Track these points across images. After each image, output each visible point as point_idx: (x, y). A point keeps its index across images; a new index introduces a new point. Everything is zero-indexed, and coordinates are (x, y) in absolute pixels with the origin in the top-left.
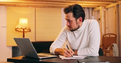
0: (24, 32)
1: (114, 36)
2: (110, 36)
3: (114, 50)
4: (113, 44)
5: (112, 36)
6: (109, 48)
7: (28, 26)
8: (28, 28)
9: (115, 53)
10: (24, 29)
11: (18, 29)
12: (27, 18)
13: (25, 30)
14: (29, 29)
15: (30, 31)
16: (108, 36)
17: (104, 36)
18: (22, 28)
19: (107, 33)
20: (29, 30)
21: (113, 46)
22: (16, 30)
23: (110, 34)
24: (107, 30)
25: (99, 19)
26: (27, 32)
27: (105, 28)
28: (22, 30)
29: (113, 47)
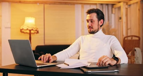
0: (30, 34)
1: (137, 39)
2: (132, 38)
3: (136, 55)
4: (136, 48)
5: (134, 38)
6: (130, 53)
7: (35, 27)
8: (35, 29)
9: (137, 59)
10: (30, 31)
11: (23, 31)
12: (34, 17)
13: (32, 32)
14: (36, 30)
15: (38, 32)
16: (129, 38)
17: (124, 38)
18: (27, 29)
19: (129, 35)
20: (36, 32)
21: (135, 50)
22: (21, 31)
23: (132, 36)
24: (129, 31)
25: (120, 18)
26: (34, 33)
27: (127, 29)
28: (28, 32)
29: (135, 52)
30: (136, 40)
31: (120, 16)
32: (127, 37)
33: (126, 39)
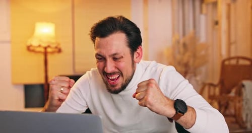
0: (46, 54)
1: (247, 63)
2: (238, 62)
3: (244, 95)
4: (245, 82)
5: (242, 62)
6: (234, 91)
7: (53, 41)
8: (54, 46)
9: (246, 103)
10: (46, 48)
11: (31, 48)
12: (52, 22)
13: (49, 50)
14: (56, 48)
15: (60, 51)
16: (233, 62)
17: (223, 62)
18: (40, 46)
19: (233, 55)
20: (57, 50)
21: (243, 86)
22: (29, 49)
23: (238, 58)
24: (233, 47)
25: (217, 23)
26: (53, 53)
27: (230, 44)
28: (42, 50)
29: (243, 90)
30: (245, 66)
31: (216, 19)
32: (230, 59)
33: (227, 63)
